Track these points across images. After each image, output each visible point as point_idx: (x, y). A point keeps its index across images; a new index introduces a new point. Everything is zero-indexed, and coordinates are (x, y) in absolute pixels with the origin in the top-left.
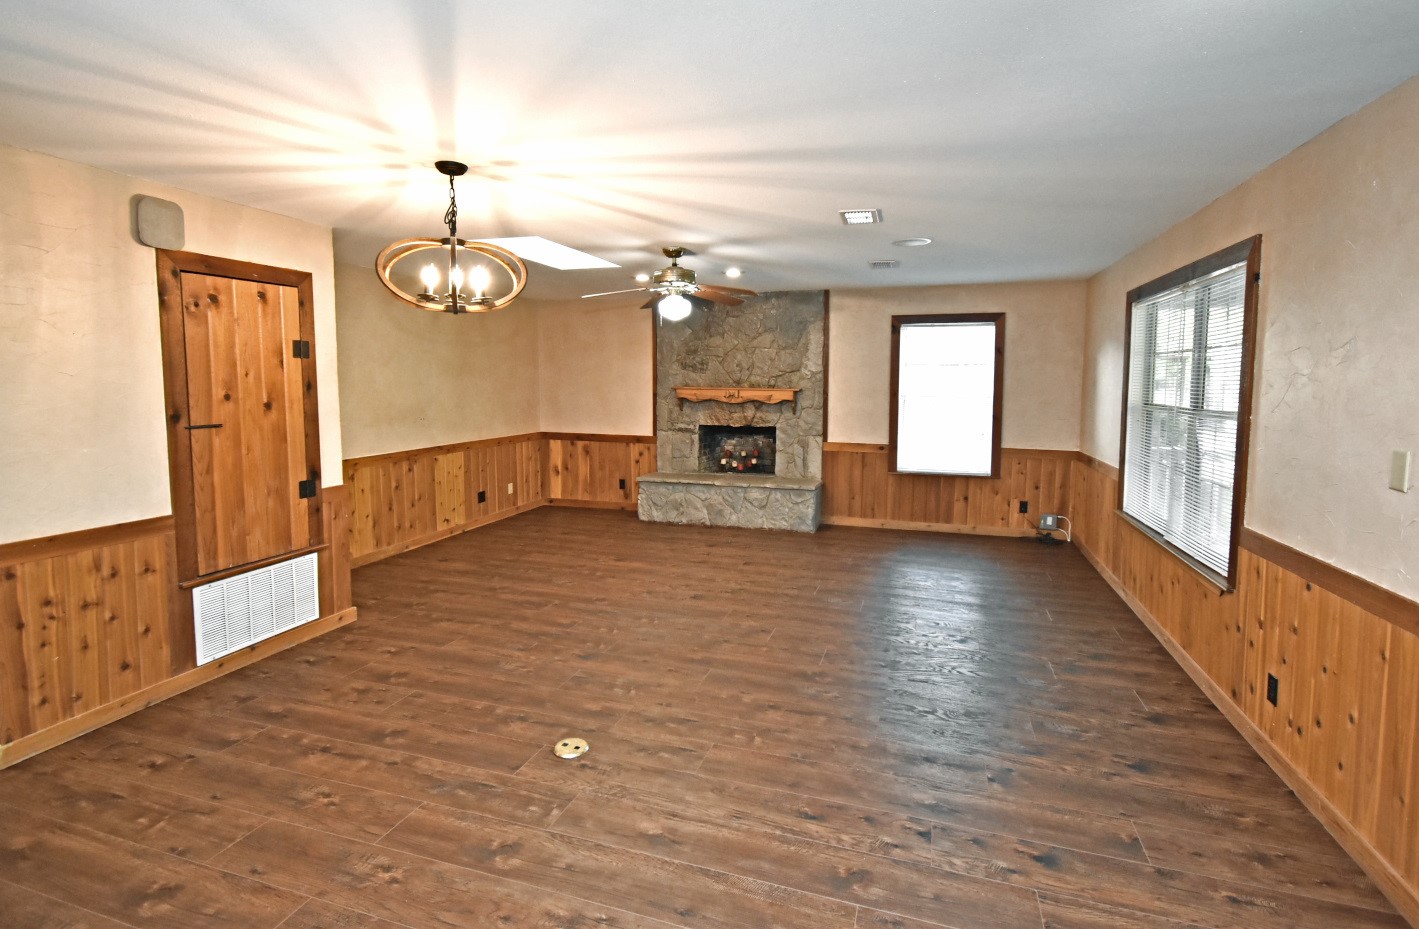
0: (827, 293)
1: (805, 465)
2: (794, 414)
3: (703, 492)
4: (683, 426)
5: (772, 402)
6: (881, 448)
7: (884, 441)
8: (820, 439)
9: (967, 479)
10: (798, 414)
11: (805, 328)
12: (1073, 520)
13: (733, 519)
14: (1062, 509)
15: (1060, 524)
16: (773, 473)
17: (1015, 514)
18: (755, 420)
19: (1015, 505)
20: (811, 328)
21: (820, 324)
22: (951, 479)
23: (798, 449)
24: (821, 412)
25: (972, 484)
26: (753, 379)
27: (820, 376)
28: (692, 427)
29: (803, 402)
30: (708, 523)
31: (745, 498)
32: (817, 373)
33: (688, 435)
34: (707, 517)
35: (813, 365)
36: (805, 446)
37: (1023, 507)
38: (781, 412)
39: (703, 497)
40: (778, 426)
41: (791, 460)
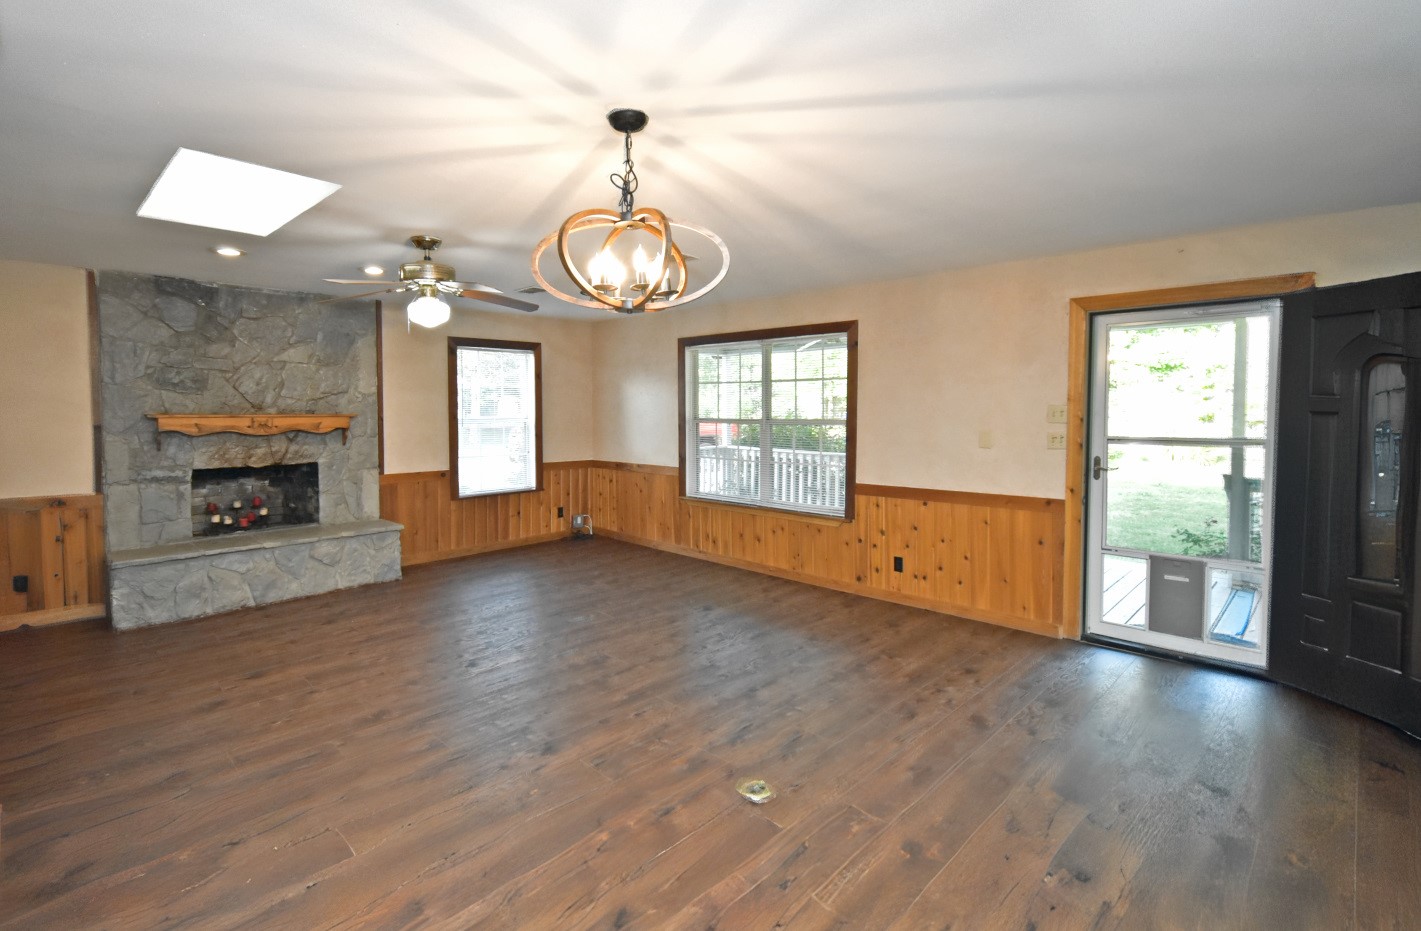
0: (378, 304)
1: (359, 505)
2: (344, 444)
3: (241, 562)
4: (159, 473)
5: (321, 431)
6: (443, 474)
7: (445, 467)
8: (376, 472)
9: (518, 493)
10: (348, 445)
11: (352, 342)
12: (592, 517)
13: (294, 589)
14: (585, 511)
15: (585, 520)
16: (317, 521)
17: (554, 521)
18: (289, 456)
19: (555, 511)
20: (360, 343)
21: (372, 338)
22: (506, 496)
23: (347, 486)
24: (376, 439)
25: (523, 496)
26: (282, 403)
27: (375, 398)
28: (179, 473)
29: (356, 429)
30: (252, 603)
31: (312, 557)
32: (369, 395)
33: (170, 487)
34: (250, 595)
35: (365, 384)
36: (357, 483)
37: (560, 513)
38: (325, 444)
39: (243, 569)
40: (321, 461)
41: (342, 500)
